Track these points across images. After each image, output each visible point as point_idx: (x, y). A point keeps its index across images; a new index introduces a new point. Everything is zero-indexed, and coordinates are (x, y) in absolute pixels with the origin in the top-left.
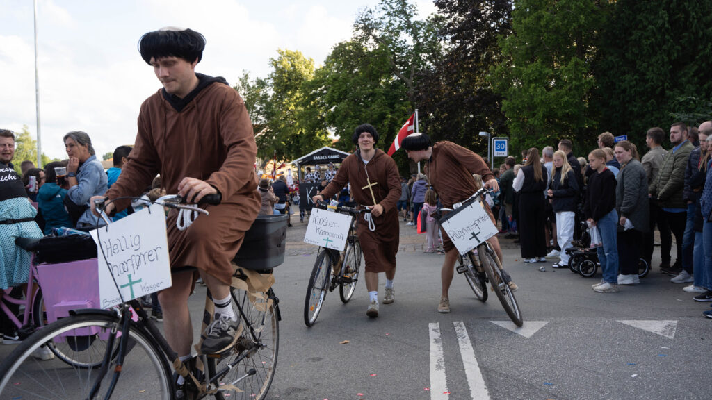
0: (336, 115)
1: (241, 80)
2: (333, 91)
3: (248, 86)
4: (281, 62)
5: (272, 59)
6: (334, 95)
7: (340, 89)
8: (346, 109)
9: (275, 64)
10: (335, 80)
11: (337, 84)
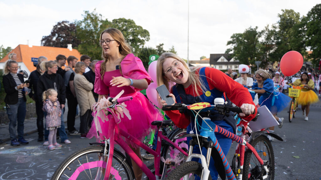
0: (311, 41)
1: (265, 27)
2: (310, 30)
3: (269, 30)
4: (283, 15)
5: (279, 14)
6: (311, 32)
7: (314, 28)
8: (317, 39)
9: (280, 16)
10: (312, 24)
11: (312, 26)
